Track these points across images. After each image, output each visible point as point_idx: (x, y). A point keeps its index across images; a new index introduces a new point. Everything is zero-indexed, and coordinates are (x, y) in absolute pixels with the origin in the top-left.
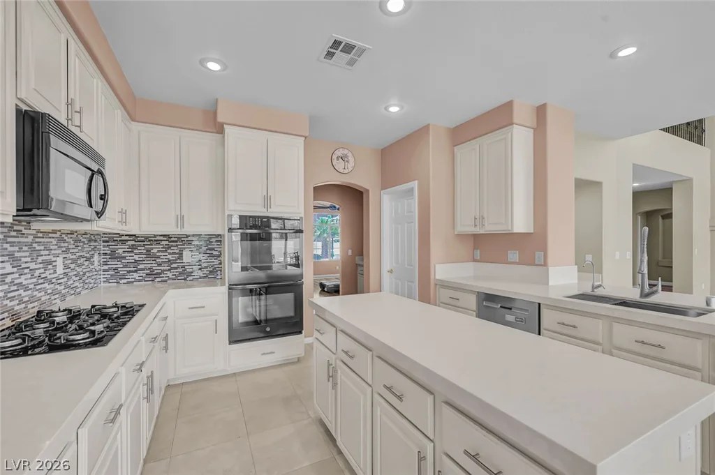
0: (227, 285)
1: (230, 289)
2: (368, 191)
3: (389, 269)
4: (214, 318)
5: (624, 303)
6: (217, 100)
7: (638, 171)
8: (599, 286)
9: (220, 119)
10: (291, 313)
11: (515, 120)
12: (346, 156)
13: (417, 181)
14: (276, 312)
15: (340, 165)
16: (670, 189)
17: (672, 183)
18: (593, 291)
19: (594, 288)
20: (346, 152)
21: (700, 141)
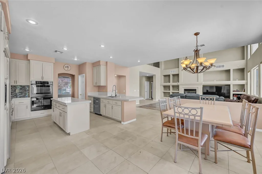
0: (30, 97)
1: (31, 98)
2: (75, 75)
3: (80, 94)
4: (27, 105)
6: (28, 54)
7: (140, 73)
9: (29, 58)
10: (50, 104)
11: (101, 64)
12: (68, 66)
13: (84, 74)
14: (45, 104)
15: (66, 69)
16: (153, 77)
17: (153, 75)
19: (112, 95)
20: (68, 65)
21: (158, 67)
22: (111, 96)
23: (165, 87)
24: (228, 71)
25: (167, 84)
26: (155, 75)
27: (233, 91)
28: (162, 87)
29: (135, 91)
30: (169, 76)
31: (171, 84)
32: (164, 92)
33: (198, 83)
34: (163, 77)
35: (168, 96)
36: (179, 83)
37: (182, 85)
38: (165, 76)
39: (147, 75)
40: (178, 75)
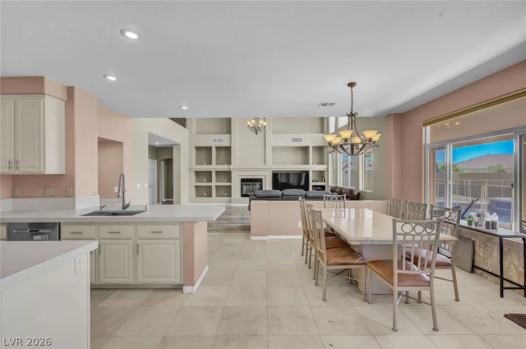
5: (114, 214)
8: (103, 207)
11: (46, 92)
16: (172, 148)
17: (173, 144)
18: (101, 209)
19: (101, 207)
21: (184, 125)
22: (98, 209)
23: (198, 173)
24: (305, 149)
25: (205, 167)
26: (178, 145)
27: (313, 181)
28: (193, 175)
29: (139, 186)
30: (209, 149)
31: (214, 167)
32: (197, 187)
33: (265, 167)
34: (194, 150)
35: (205, 195)
36: (231, 167)
37: (238, 170)
38: (198, 149)
39: (157, 144)
40: (228, 149)
